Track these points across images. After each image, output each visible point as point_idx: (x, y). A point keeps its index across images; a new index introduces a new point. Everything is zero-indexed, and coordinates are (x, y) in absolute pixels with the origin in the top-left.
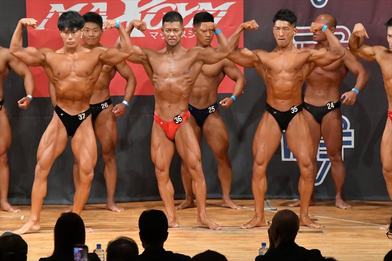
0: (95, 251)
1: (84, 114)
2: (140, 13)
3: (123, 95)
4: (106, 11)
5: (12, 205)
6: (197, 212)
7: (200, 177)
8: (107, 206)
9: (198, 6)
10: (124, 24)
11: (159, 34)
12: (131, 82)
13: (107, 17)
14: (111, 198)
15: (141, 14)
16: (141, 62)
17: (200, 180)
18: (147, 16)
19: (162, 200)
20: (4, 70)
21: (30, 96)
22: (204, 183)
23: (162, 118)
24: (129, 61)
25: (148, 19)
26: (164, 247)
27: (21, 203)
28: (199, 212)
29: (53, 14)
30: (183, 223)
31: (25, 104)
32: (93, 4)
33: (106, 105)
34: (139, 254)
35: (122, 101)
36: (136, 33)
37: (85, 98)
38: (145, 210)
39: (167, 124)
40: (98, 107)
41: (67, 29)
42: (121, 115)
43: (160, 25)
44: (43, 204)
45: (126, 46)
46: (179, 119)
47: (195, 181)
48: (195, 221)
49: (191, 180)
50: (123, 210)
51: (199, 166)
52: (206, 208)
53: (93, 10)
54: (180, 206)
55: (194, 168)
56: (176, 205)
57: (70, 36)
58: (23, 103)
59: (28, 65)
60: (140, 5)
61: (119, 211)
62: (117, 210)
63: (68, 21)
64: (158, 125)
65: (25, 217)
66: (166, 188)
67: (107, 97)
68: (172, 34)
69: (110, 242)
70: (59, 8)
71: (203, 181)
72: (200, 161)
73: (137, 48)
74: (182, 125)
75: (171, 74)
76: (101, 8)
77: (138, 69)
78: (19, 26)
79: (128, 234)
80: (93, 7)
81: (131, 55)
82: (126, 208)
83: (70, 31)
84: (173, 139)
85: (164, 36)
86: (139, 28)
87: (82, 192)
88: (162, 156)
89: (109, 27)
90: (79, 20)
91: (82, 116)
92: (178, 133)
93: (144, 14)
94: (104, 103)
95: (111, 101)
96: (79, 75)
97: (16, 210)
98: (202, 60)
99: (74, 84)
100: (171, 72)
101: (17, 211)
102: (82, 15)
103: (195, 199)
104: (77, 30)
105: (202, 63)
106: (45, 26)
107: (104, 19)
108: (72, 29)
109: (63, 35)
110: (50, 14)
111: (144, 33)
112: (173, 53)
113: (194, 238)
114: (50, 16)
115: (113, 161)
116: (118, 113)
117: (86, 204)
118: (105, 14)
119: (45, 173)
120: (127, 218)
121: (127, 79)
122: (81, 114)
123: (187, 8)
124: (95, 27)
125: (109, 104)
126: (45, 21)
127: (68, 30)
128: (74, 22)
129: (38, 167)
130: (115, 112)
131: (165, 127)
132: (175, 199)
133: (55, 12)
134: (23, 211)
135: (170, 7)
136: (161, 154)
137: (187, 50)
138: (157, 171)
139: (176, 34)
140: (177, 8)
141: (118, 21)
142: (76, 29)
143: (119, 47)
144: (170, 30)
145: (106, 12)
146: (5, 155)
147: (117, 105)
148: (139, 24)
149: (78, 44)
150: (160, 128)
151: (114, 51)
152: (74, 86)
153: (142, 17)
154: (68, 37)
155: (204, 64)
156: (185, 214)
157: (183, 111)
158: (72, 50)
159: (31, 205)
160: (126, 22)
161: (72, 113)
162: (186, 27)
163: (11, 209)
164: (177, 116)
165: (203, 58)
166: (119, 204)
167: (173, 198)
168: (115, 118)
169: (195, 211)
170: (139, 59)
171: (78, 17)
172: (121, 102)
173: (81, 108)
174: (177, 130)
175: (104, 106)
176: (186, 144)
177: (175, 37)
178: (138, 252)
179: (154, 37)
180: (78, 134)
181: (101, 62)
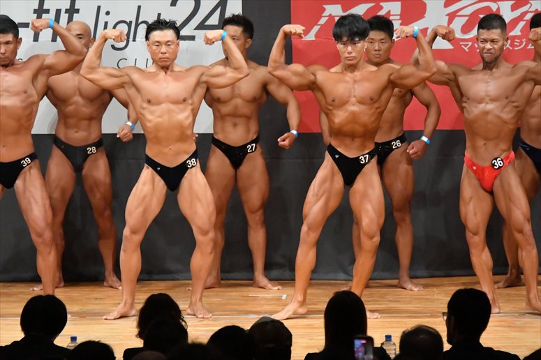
0: (382, 344)
1: (367, 156)
2: (447, 15)
3: (423, 129)
4: (399, 13)
5: (270, 280)
6: (525, 293)
7: (530, 245)
8: (399, 282)
9: (529, 5)
10: (424, 31)
11: (473, 45)
12: (433, 110)
13: (400, 21)
14: (404, 272)
15: (447, 17)
16: (446, 83)
17: (529, 248)
18: (457, 19)
19: (475, 275)
20: (261, 97)
21: (294, 132)
22: (535, 251)
23: (475, 161)
24: (430, 81)
25: (458, 24)
26: (481, 341)
27: (283, 278)
28: (528, 293)
29: (327, 18)
30: (506, 307)
31: (286, 143)
32: (382, 4)
33: (398, 143)
34: (444, 350)
35: (421, 137)
36: (441, 44)
37: (368, 134)
38: (458, 288)
39: (483, 169)
40: (387, 147)
41: (345, 39)
42: (418, 156)
43: (474, 32)
44: (311, 279)
45: (427, 62)
46: (498, 163)
47: (522, 249)
48: (524, 305)
49: (516, 246)
50: (422, 289)
51: (528, 228)
52: (539, 287)
53: (382, 13)
54: (501, 285)
55: (521, 231)
56: (496, 283)
57: (350, 48)
58: (284, 141)
59: (292, 88)
60: (447, 5)
61: (416, 289)
62: (414, 289)
63: (347, 28)
64: (470, 171)
65: (288, 296)
66: (482, 258)
67: (400, 133)
68: (488, 46)
69: (404, 332)
70: (335, 11)
71: (533, 248)
72: (528, 221)
73: (441, 64)
74: (503, 171)
75: (488, 98)
76: (392, 9)
77: (443, 93)
78: (280, 35)
79: (428, 322)
80: (381, 8)
81: (433, 75)
82: (425, 286)
83: (349, 42)
84: (490, 190)
85: (479, 47)
86: (444, 37)
87: (364, 263)
88: (475, 214)
89: (403, 35)
90: (362, 26)
91: (365, 158)
92: (497, 182)
93: (452, 16)
94: (395, 140)
95: (405, 138)
96: (361, 102)
97: (276, 286)
98: (533, 80)
99: (353, 114)
100: (488, 96)
101: (276, 288)
102: (366, 19)
103: (522, 274)
104: (360, 40)
105: (533, 83)
106: (317, 35)
107: (397, 25)
108: (352, 40)
109: (340, 46)
110: (323, 18)
111: (452, 44)
112: (491, 69)
113: (522, 329)
114: (323, 21)
115: (408, 220)
116: (415, 153)
117: (370, 280)
118: (398, 17)
119: (314, 236)
120: (428, 299)
121: (428, 106)
122: (363, 155)
123: (514, 8)
124: (383, 37)
125: (402, 142)
126: (316, 28)
127: (347, 40)
128: (355, 30)
129: (304, 228)
130: (411, 152)
131: (479, 174)
132: (493, 274)
133: (330, 15)
134: (285, 289)
135: (488, 8)
136: (474, 211)
137: (512, 66)
138: (468, 234)
139: (495, 46)
140: (498, 9)
141: (416, 27)
142: (357, 39)
143: (417, 63)
144: (485, 41)
145: (400, 15)
146: (260, 212)
147: (412, 143)
148: (445, 31)
149: (359, 61)
150: (472, 175)
151: (409, 69)
152: (354, 117)
153: (450, 22)
154: (347, 51)
155: (535, 85)
156: (509, 294)
157: (504, 151)
158: (352, 68)
159: (294, 280)
160: (427, 29)
161: (350, 154)
162: (512, 34)
163: (269, 286)
164: (496, 159)
165: (534, 76)
166: (415, 281)
167: (491, 273)
168: (410, 161)
169: (522, 291)
170: (443, 79)
171: (361, 22)
172: (419, 138)
173: (363, 147)
174: (495, 178)
175: (396, 145)
176: (509, 198)
177: (492, 51)
178: (442, 347)
179: (466, 49)
180: (359, 184)
181: (391, 84)
